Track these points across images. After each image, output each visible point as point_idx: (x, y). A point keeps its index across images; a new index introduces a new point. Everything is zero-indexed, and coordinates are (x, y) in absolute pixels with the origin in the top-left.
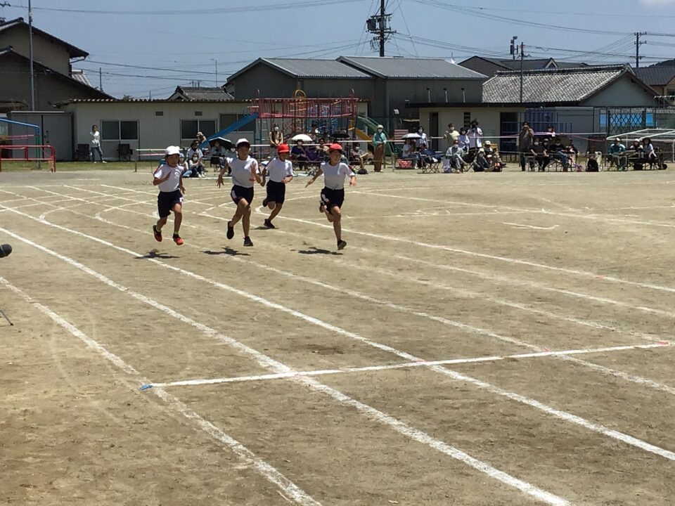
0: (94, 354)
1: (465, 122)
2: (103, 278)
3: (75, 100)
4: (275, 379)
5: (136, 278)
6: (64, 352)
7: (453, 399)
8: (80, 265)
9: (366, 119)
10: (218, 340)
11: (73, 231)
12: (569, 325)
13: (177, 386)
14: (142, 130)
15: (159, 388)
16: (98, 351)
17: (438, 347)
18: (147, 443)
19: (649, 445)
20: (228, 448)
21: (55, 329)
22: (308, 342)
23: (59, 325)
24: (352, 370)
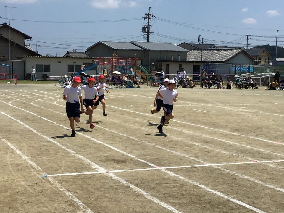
0: (25, 162)
1: (180, 68)
2: (31, 129)
3: (26, 56)
4: (98, 174)
5: (45, 129)
6: (12, 161)
7: (170, 184)
8: (23, 123)
9: (141, 66)
10: (76, 156)
11: (22, 109)
12: (218, 153)
13: (57, 176)
14: (52, 69)
15: (50, 177)
16: (27, 160)
17: (165, 161)
18: (43, 201)
19: (248, 206)
20: (76, 204)
21: (10, 151)
22: (112, 158)
23: (12, 149)
24: (130, 170)
